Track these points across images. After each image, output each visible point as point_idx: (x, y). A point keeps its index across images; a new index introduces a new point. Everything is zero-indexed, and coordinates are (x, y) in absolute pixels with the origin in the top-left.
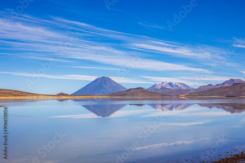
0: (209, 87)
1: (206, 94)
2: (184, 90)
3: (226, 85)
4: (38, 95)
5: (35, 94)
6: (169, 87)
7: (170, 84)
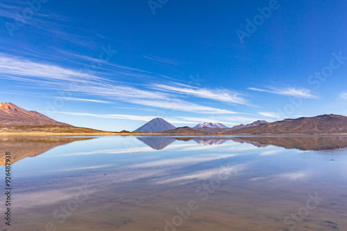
0: (242, 127)
1: (240, 133)
2: (221, 129)
3: (254, 125)
4: (104, 132)
5: (102, 131)
6: (210, 126)
7: (211, 124)
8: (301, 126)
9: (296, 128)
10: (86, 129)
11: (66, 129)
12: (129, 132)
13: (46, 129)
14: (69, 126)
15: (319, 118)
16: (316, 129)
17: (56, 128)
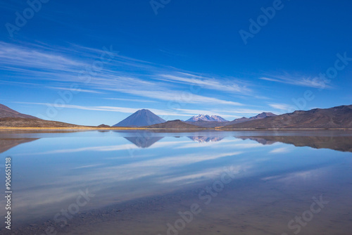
0: (244, 120)
1: (240, 126)
2: (220, 123)
3: (259, 118)
4: (79, 126)
5: (76, 126)
6: (206, 120)
7: (207, 117)
8: (315, 119)
9: (308, 122)
10: (57, 122)
11: (32, 122)
12: (108, 127)
13: (7, 123)
14: (35, 119)
15: (336, 110)
16: (332, 123)
17: (19, 122)
